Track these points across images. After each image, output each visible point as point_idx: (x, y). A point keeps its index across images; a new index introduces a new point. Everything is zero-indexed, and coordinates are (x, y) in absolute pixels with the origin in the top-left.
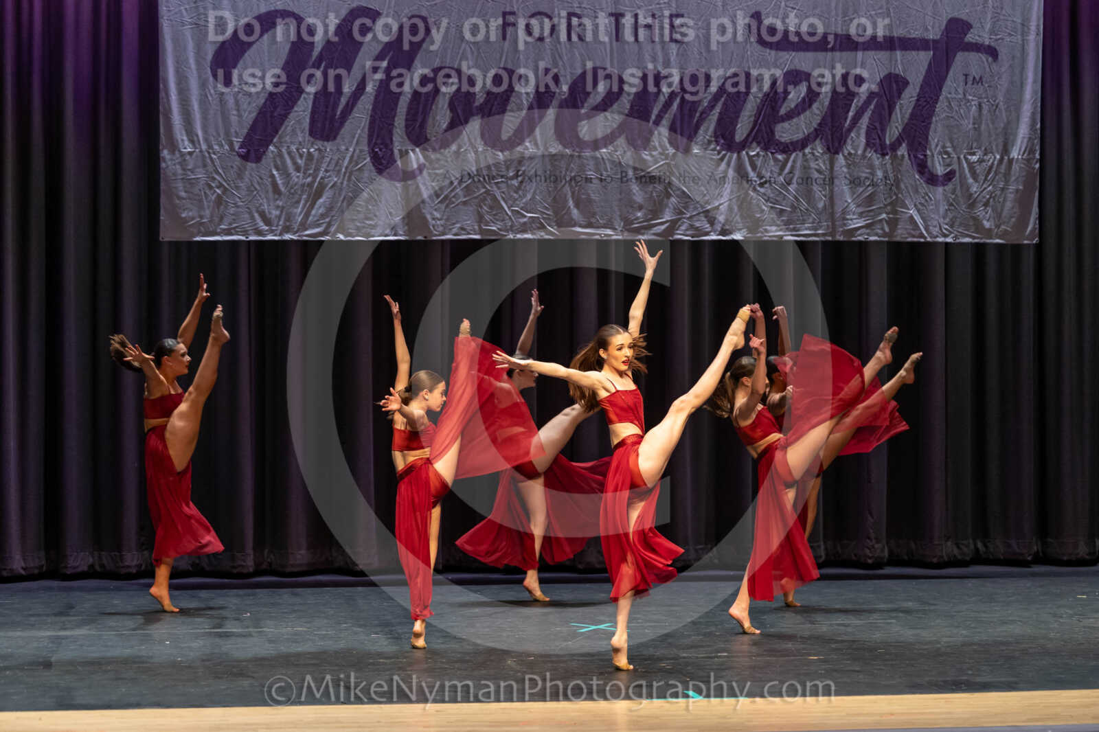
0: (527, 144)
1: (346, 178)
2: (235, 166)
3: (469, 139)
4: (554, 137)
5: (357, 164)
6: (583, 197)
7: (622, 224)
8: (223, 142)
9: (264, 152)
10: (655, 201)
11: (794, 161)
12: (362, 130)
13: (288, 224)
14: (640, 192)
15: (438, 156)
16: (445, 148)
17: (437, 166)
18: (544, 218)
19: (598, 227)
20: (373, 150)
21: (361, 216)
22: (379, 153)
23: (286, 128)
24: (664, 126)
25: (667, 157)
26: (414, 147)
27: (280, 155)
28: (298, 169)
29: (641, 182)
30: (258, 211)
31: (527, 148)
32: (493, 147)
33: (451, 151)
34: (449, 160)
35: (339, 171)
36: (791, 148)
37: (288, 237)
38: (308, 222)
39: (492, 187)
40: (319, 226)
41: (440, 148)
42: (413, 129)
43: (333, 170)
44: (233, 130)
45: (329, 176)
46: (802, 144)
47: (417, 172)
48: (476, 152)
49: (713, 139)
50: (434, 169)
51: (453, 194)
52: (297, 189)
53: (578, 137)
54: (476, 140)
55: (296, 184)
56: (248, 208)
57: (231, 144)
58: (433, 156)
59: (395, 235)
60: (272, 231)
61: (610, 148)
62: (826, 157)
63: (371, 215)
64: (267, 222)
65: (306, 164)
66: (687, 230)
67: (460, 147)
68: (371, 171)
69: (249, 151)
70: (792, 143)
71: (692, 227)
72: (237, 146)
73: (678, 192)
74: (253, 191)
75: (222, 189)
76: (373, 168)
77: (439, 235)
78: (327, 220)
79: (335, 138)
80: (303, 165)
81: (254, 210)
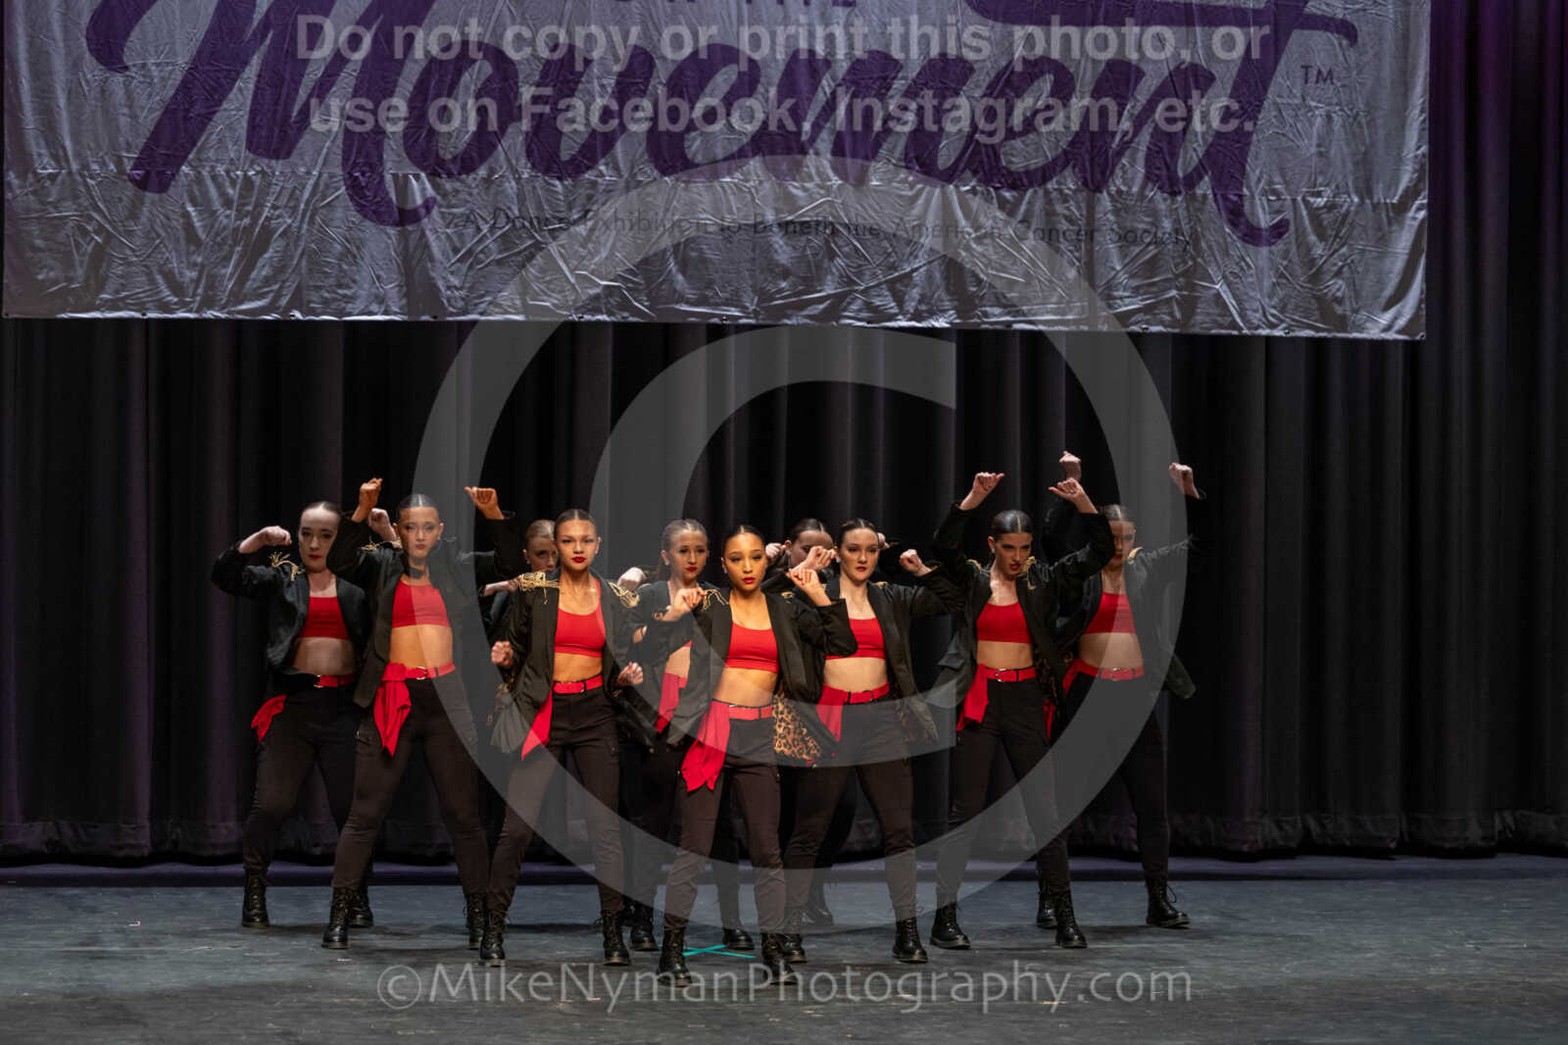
0: (602, 168)
1: (307, 219)
2: (125, 198)
3: (508, 161)
4: (646, 157)
5: (324, 197)
6: (694, 254)
7: (756, 299)
8: (106, 158)
9: (173, 175)
10: (809, 262)
11: (1029, 202)
12: (333, 142)
13: (210, 293)
14: (785, 247)
15: (457, 185)
16: (468, 173)
17: (454, 201)
18: (628, 289)
19: (716, 305)
20: (351, 175)
21: (332, 281)
22: (361, 178)
23: (207, 139)
24: (823, 141)
25: (828, 190)
26: (418, 172)
27: (199, 180)
28: (228, 203)
29: (787, 232)
30: (161, 272)
31: (601, 175)
32: (547, 171)
33: (479, 178)
34: (475, 191)
35: (295, 208)
36: (1025, 181)
37: (209, 314)
38: (244, 291)
39: (543, 237)
40: (261, 296)
41: (460, 174)
42: (416, 141)
43: (286, 206)
44: (121, 139)
45: (279, 217)
46: (1043, 175)
47: (423, 211)
48: (518, 180)
49: (903, 164)
50: (453, 207)
51: (481, 247)
52: (226, 237)
53: (684, 156)
54: (517, 160)
55: (225, 228)
56: (145, 266)
57: (119, 161)
58: (448, 186)
59: (386, 313)
60: (184, 305)
61: (738, 175)
62: (1081, 197)
63: (346, 280)
64: (177, 288)
65: (241, 196)
66: (860, 311)
67: (492, 171)
68: (347, 208)
69: (148, 173)
70: (1027, 172)
71: (869, 306)
72: (128, 166)
73: (846, 249)
74: (154, 240)
75: (104, 234)
76: (350, 204)
77: (458, 314)
78: (276, 287)
79: (288, 154)
80: (236, 197)
81: (155, 269)
